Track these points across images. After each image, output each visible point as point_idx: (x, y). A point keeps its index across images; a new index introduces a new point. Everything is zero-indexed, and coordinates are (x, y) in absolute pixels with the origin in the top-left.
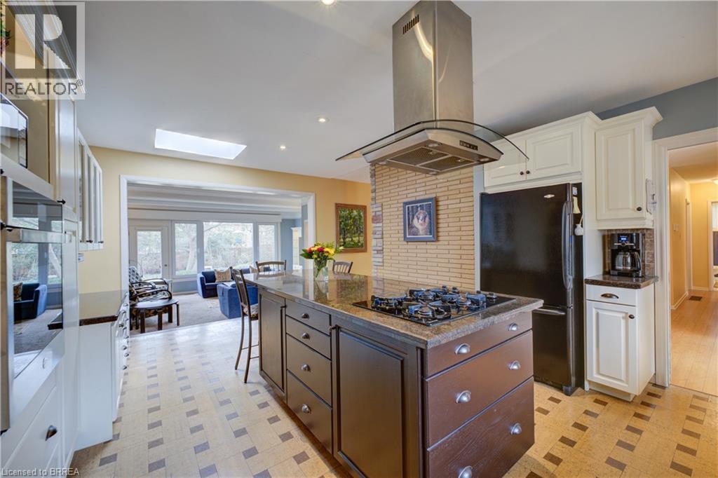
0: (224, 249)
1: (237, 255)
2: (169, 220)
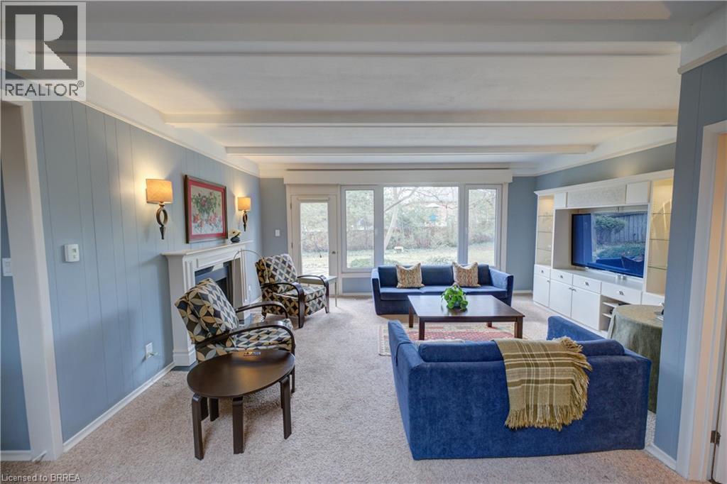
0: (416, 228)
1: (430, 236)
2: (337, 185)
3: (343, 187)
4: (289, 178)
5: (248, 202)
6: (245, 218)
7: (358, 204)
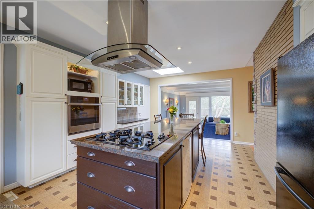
2: (198, 97)
3: (200, 97)
4: (187, 95)
5: (178, 101)
6: (177, 105)
7: (205, 101)
